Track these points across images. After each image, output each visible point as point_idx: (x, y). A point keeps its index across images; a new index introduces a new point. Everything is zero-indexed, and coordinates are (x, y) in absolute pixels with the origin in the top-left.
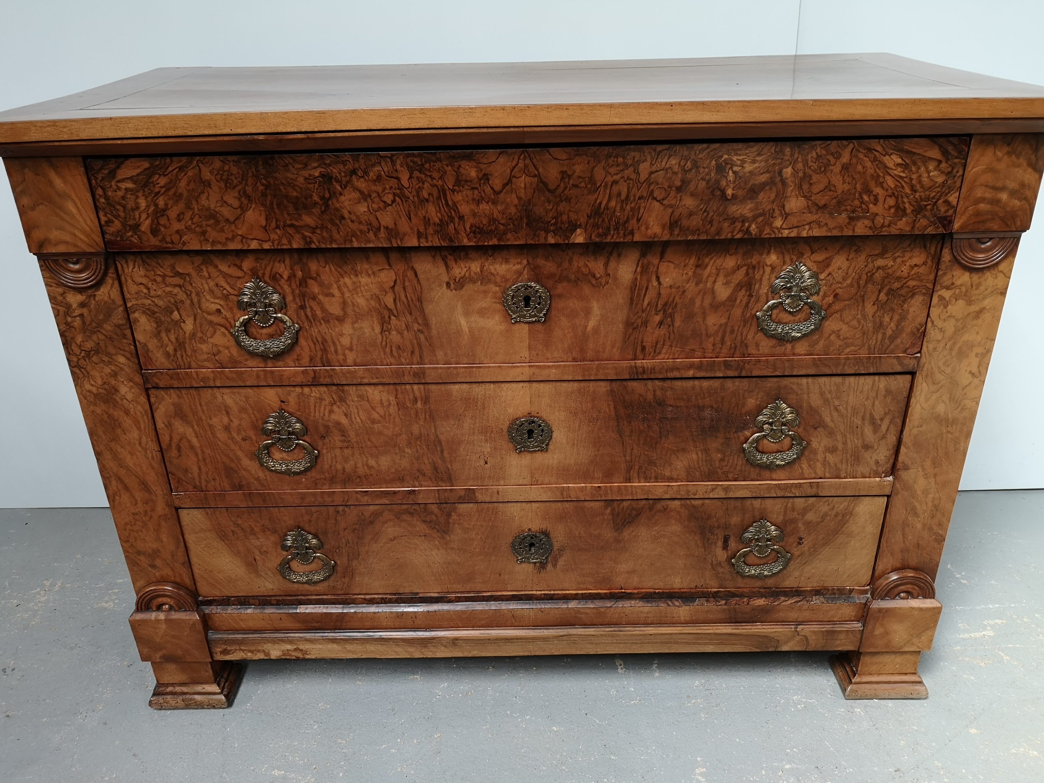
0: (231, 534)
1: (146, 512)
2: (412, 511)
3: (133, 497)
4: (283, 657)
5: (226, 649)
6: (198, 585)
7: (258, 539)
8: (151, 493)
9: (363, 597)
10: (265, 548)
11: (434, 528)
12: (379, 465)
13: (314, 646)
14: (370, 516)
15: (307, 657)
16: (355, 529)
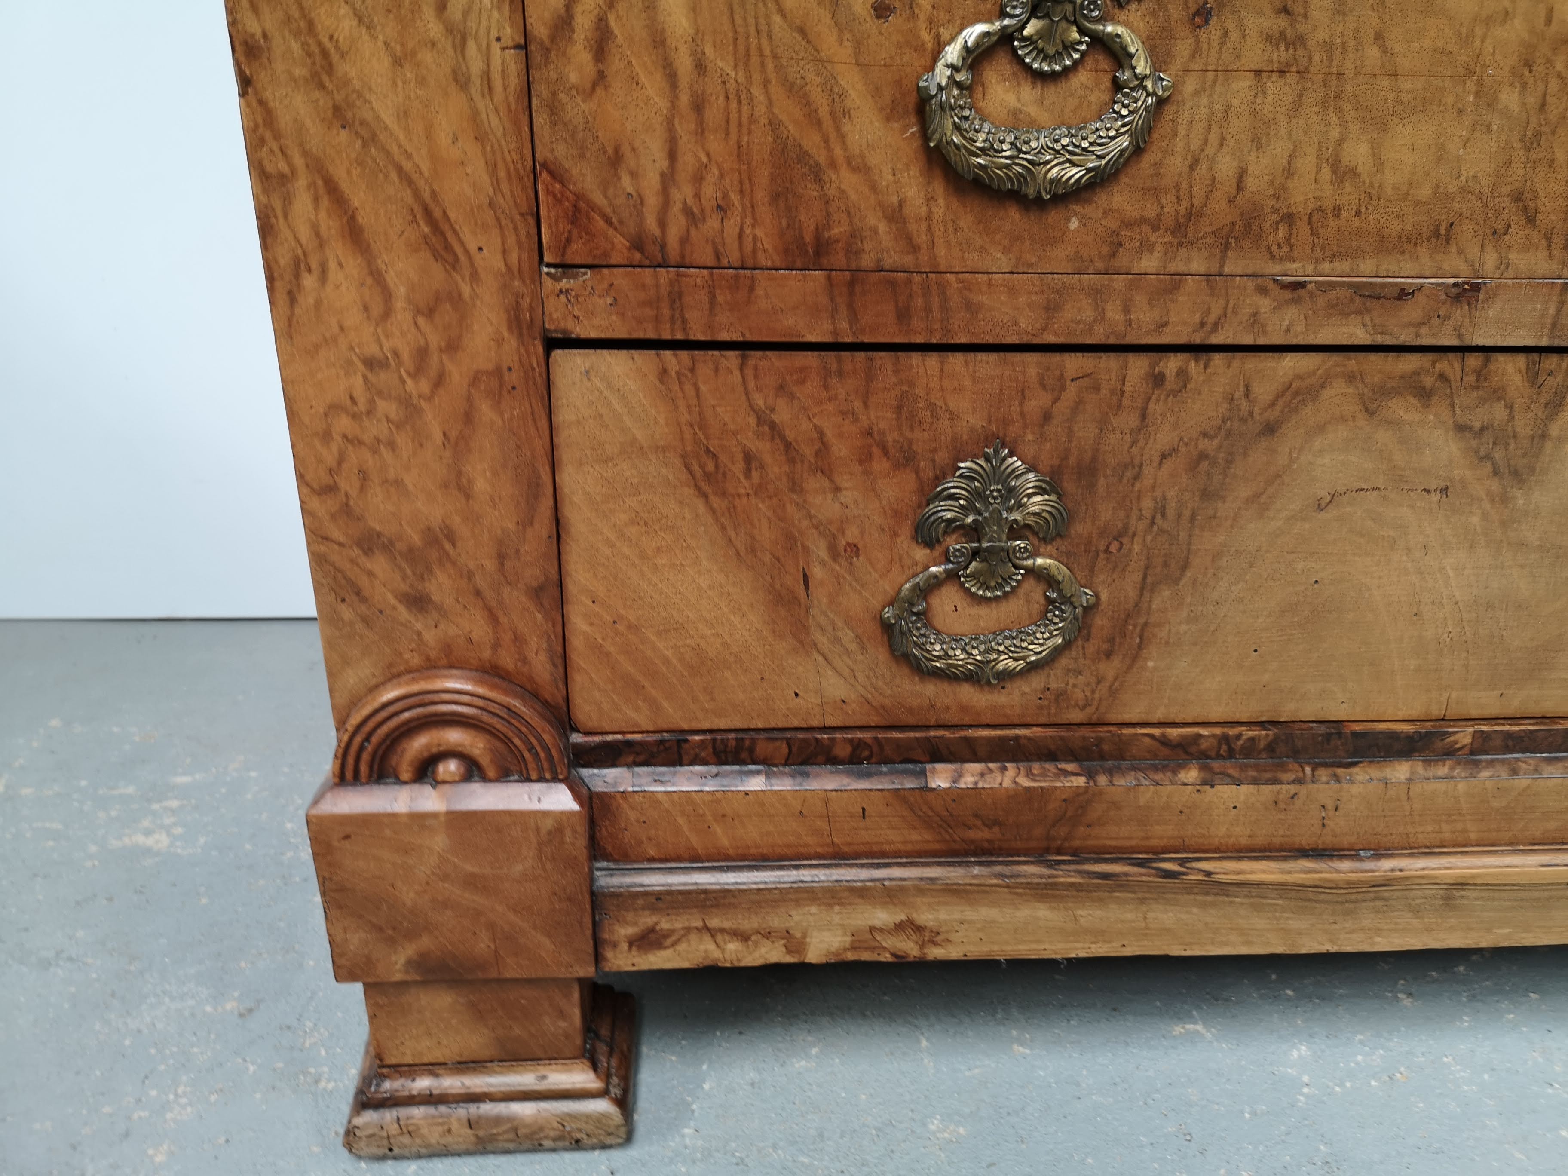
0: (738, 467)
1: (422, 354)
2: (1428, 381)
3: (377, 277)
4: (850, 956)
5: (652, 930)
6: (578, 680)
7: (837, 489)
8: (455, 264)
9: (1156, 732)
10: (852, 534)
11: (1488, 457)
12: (1379, 164)
13: (970, 914)
14: (1273, 404)
15: (936, 953)
16: (1203, 456)
